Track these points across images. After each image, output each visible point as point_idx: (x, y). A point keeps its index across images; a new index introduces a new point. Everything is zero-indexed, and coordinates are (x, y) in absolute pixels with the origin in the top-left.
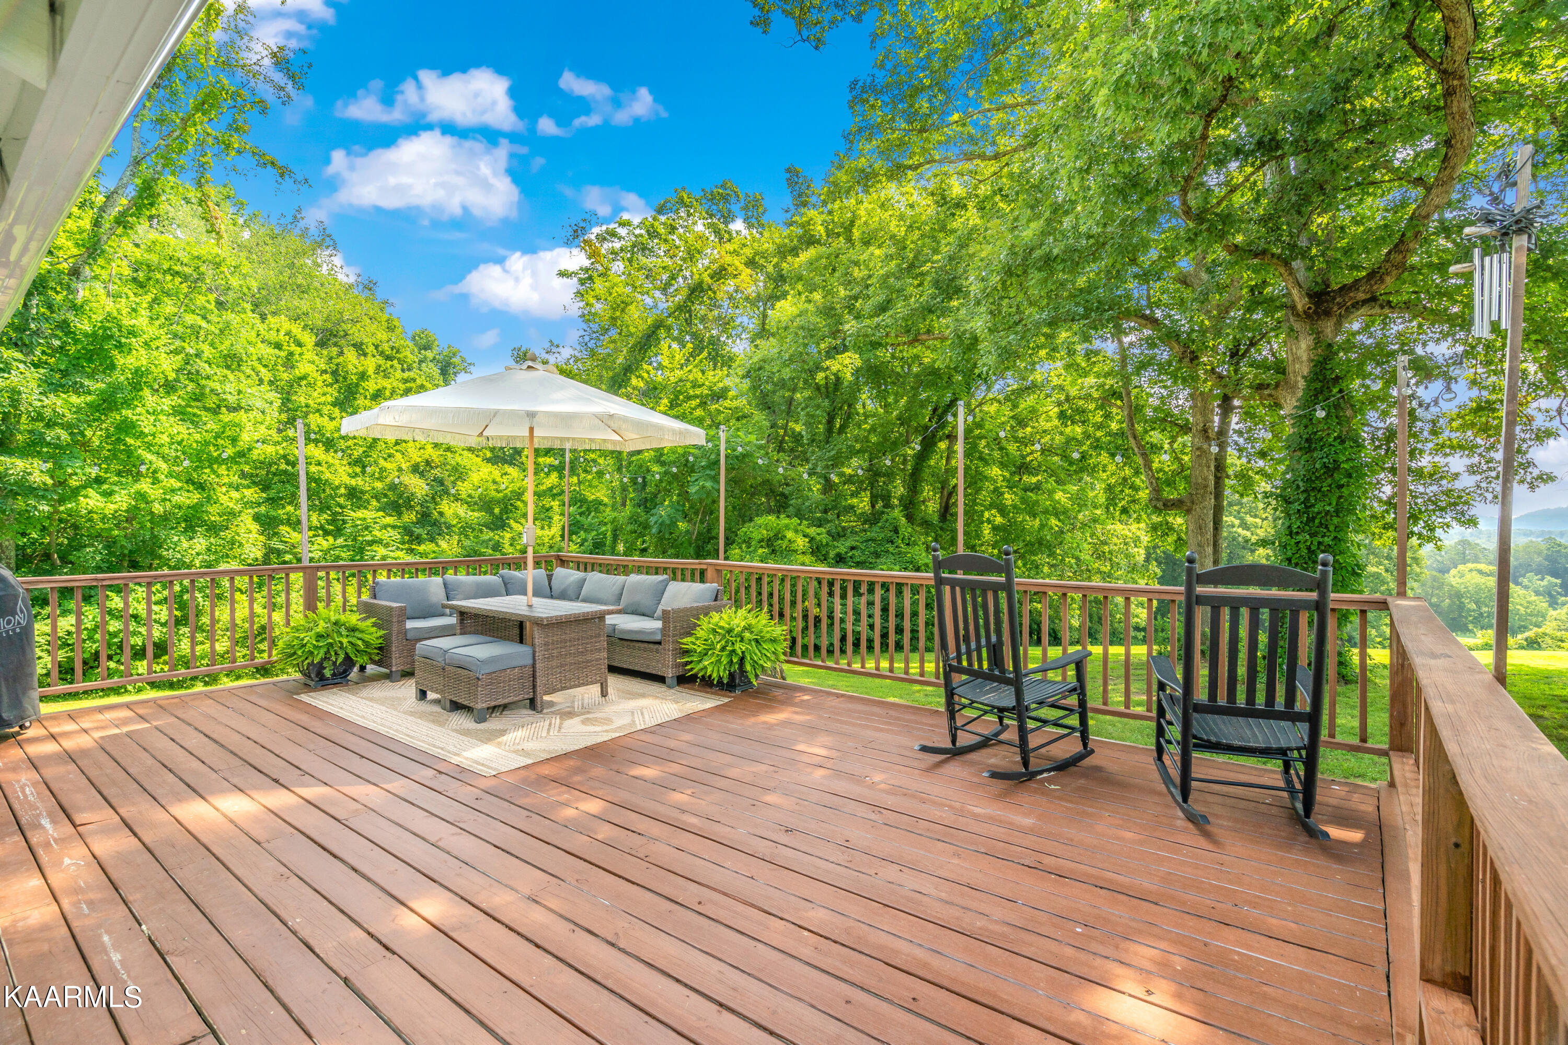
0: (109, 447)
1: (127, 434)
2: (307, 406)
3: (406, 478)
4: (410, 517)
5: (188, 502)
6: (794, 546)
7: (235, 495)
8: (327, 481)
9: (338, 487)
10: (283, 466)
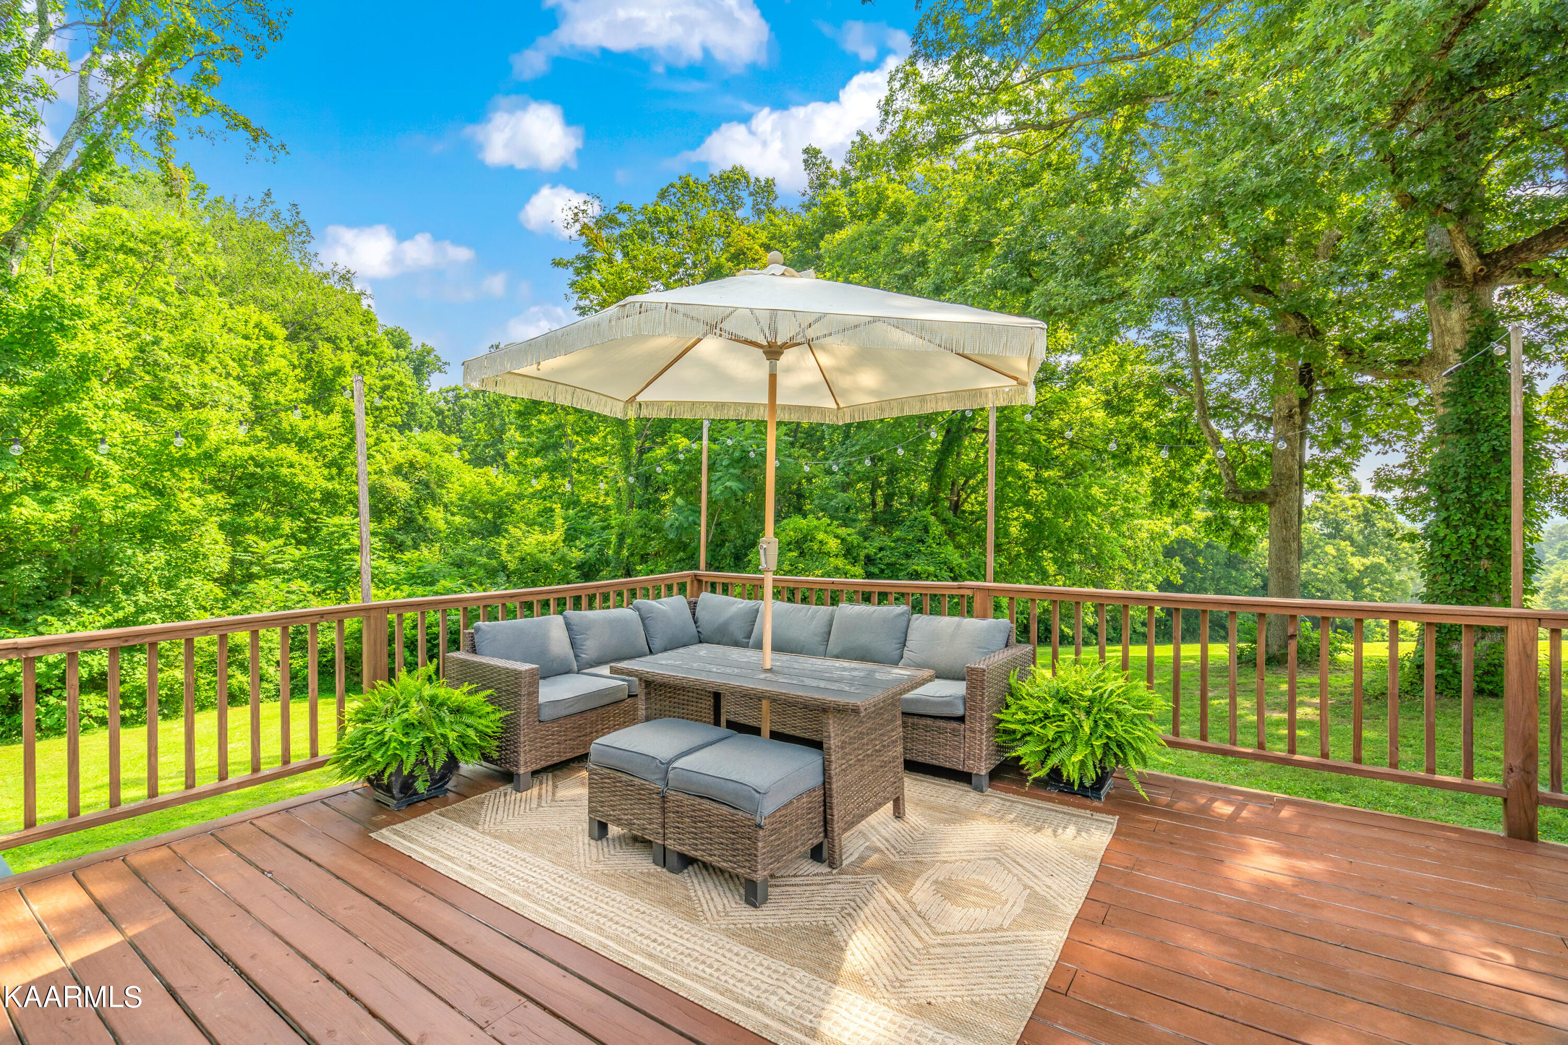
0: (50, 447)
1: (71, 432)
2: (277, 403)
3: (389, 481)
4: (390, 523)
5: (142, 509)
6: (825, 549)
7: (198, 501)
8: (300, 484)
9: (314, 491)
10: (251, 469)
